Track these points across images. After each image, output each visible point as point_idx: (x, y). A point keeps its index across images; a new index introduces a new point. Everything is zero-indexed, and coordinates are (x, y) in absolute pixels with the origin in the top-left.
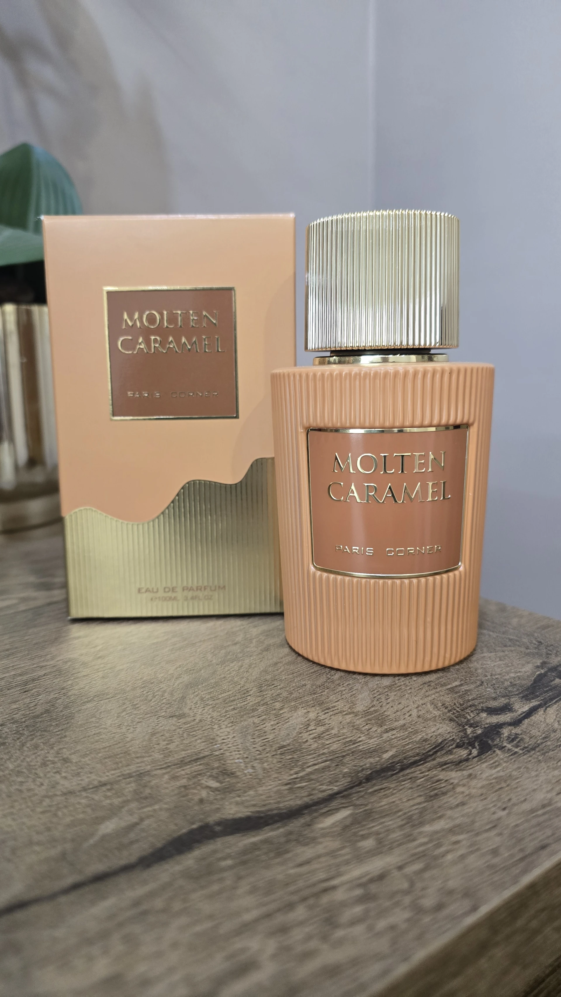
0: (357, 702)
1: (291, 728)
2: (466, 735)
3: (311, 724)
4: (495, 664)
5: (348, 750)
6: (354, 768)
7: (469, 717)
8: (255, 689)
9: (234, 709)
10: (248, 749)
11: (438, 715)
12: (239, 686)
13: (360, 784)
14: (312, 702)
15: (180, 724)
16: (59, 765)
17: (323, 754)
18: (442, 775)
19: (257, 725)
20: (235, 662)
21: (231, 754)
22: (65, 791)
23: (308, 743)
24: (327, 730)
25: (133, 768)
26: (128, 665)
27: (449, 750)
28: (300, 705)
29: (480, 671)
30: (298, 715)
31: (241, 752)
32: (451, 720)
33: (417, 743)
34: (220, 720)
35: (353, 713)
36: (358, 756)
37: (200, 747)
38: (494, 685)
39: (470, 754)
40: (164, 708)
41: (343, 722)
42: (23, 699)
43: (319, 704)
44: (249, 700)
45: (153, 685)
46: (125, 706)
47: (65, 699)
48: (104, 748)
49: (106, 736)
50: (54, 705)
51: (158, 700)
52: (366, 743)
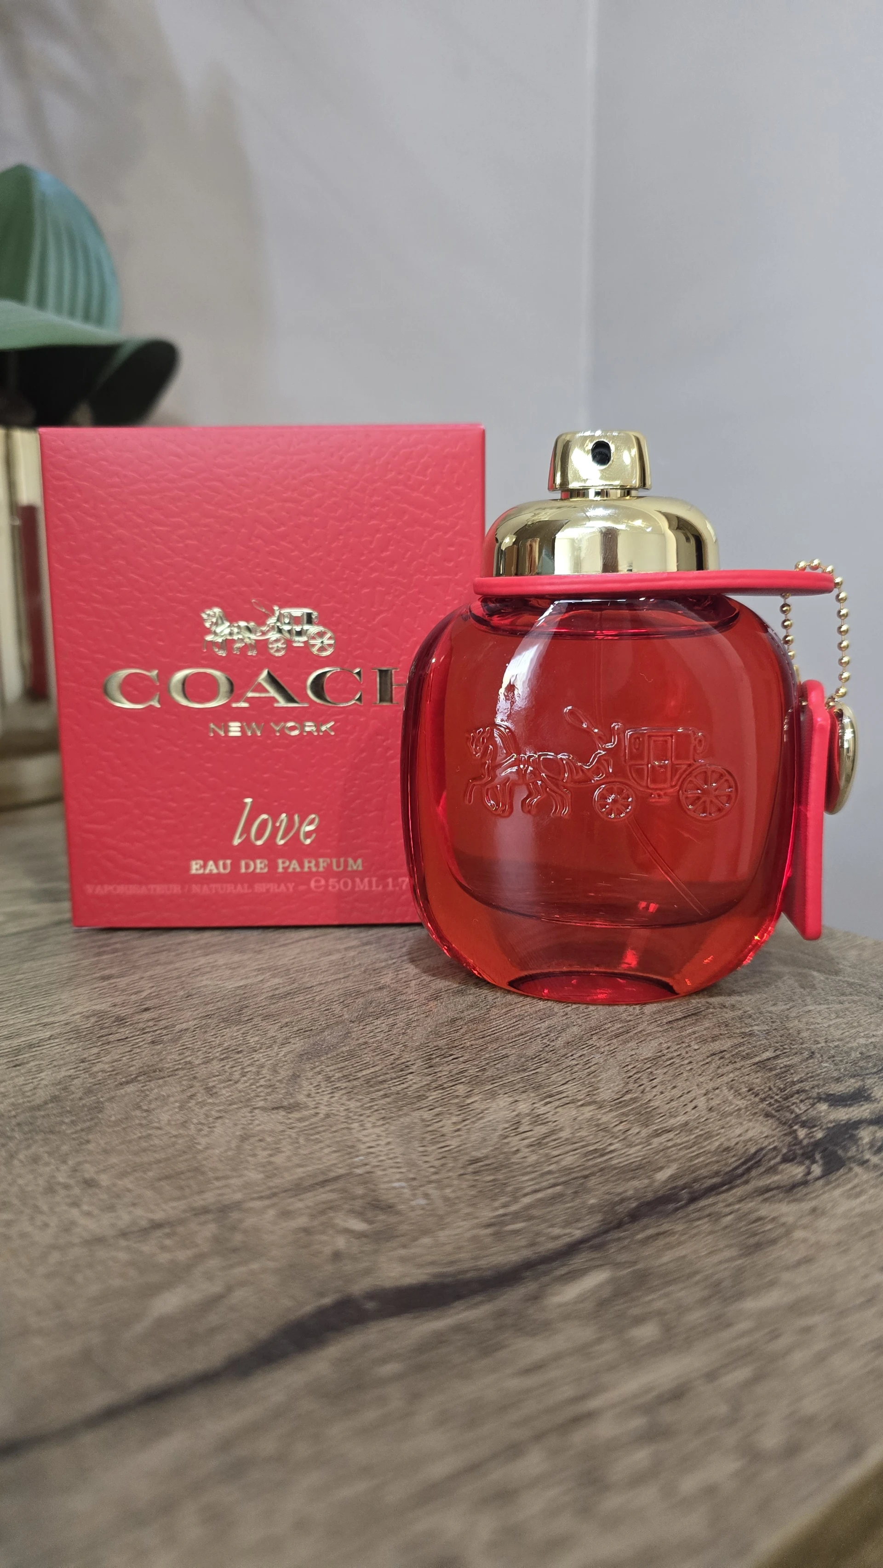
0: (601, 1085)
1: (489, 1129)
2: (797, 1142)
3: (524, 1121)
4: (831, 1023)
5: (593, 1166)
6: (606, 1197)
7: (797, 1110)
8: (419, 1063)
10: (415, 1165)
11: (743, 1106)
12: (392, 1057)
13: (619, 1225)
14: (521, 1085)
15: (290, 1121)
16: (77, 1191)
17: (550, 1172)
18: (765, 1210)
19: (429, 1123)
20: (382, 1018)
21: (385, 1173)
22: (88, 1236)
23: (519, 1155)
24: (553, 1132)
25: (209, 1198)
26: (195, 1022)
27: (771, 1168)
28: (501, 1089)
29: (805, 1034)
30: (498, 1106)
31: (402, 1170)
32: (768, 1115)
33: (715, 1153)
34: (361, 1115)
35: (595, 1102)
36: (612, 1176)
37: (329, 1160)
38: (834, 1057)
39: (809, 1173)
40: (262, 1094)
41: (579, 1118)
42: (12, 1078)
43: (533, 1088)
44: (411, 1080)
45: (240, 1055)
46: (193, 1090)
47: (86, 1078)
48: (158, 1162)
49: (161, 1142)
50: (67, 1089)
51: (251, 1081)
52: (623, 1154)
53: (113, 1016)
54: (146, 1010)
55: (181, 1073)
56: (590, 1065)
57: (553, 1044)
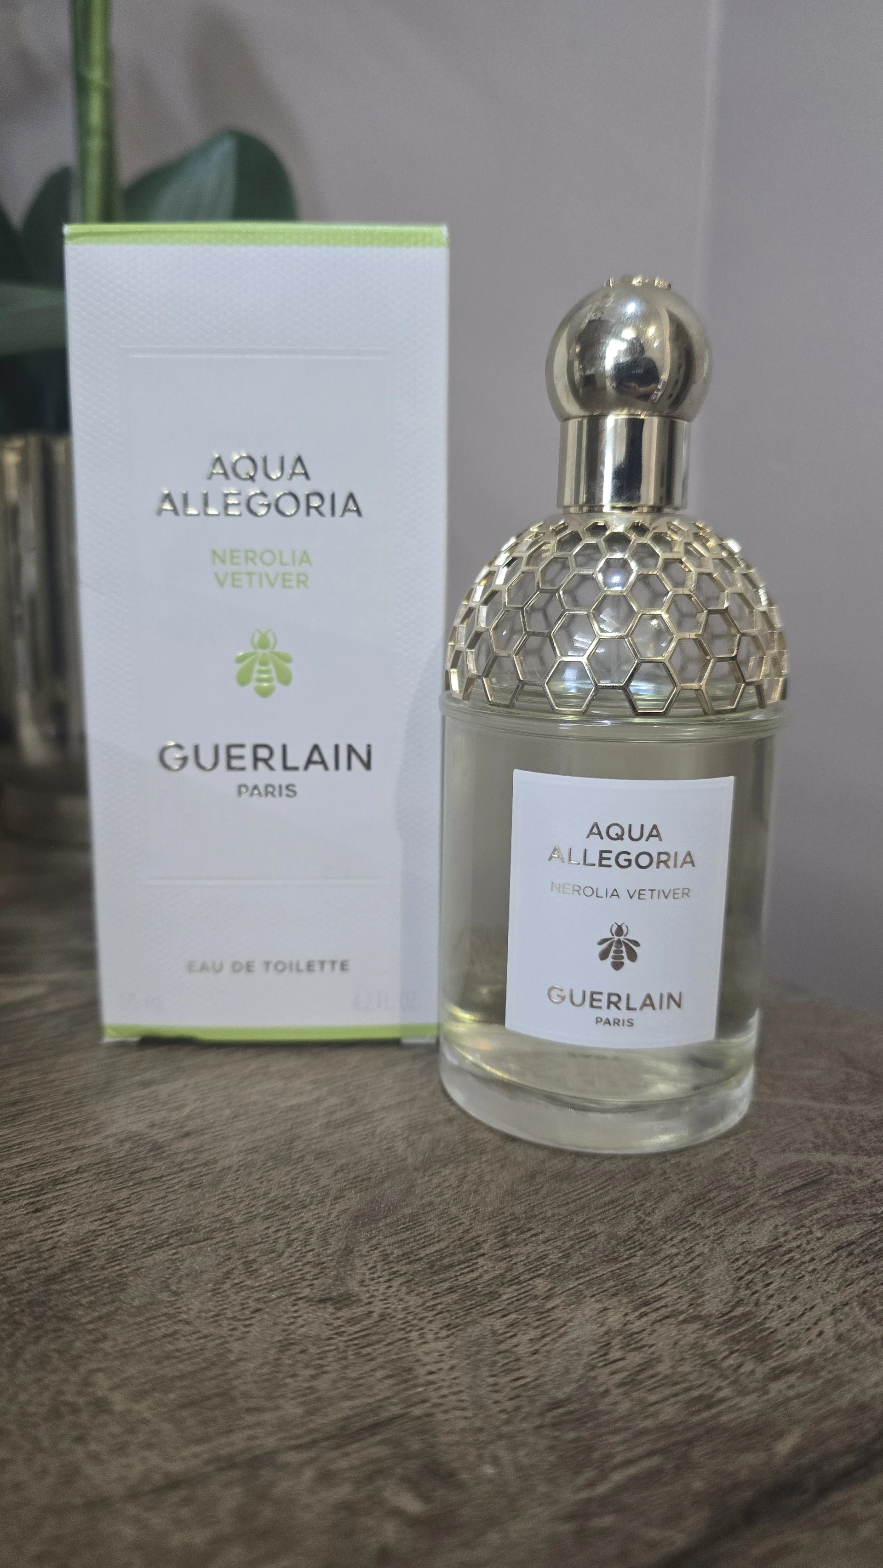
0: (707, 1290)
1: (572, 1352)
3: (614, 1342)
5: (697, 1425)
6: (715, 1478)
8: (492, 1239)
9: (451, 1290)
10: (483, 1406)
12: (461, 1228)
13: (733, 1528)
14: (611, 1283)
15: (339, 1322)
16: (84, 1417)
17: (645, 1432)
19: (501, 1338)
20: (451, 1166)
21: (447, 1416)
22: (92, 1494)
23: (608, 1400)
24: (648, 1364)
25: (238, 1441)
26: (241, 1157)
28: (587, 1288)
30: (584, 1315)
31: (469, 1414)
34: (422, 1319)
35: (698, 1318)
36: (722, 1445)
37: (381, 1390)
40: (308, 1276)
41: (682, 1343)
42: (29, 1231)
43: (626, 1289)
44: (482, 1266)
45: (287, 1213)
46: (230, 1265)
47: (112, 1235)
48: (182, 1377)
49: (188, 1345)
50: (89, 1251)
51: (297, 1254)
52: (734, 1405)
53: (148, 1142)
54: (187, 1135)
55: (219, 1236)
56: (694, 1255)
57: (648, 1219)
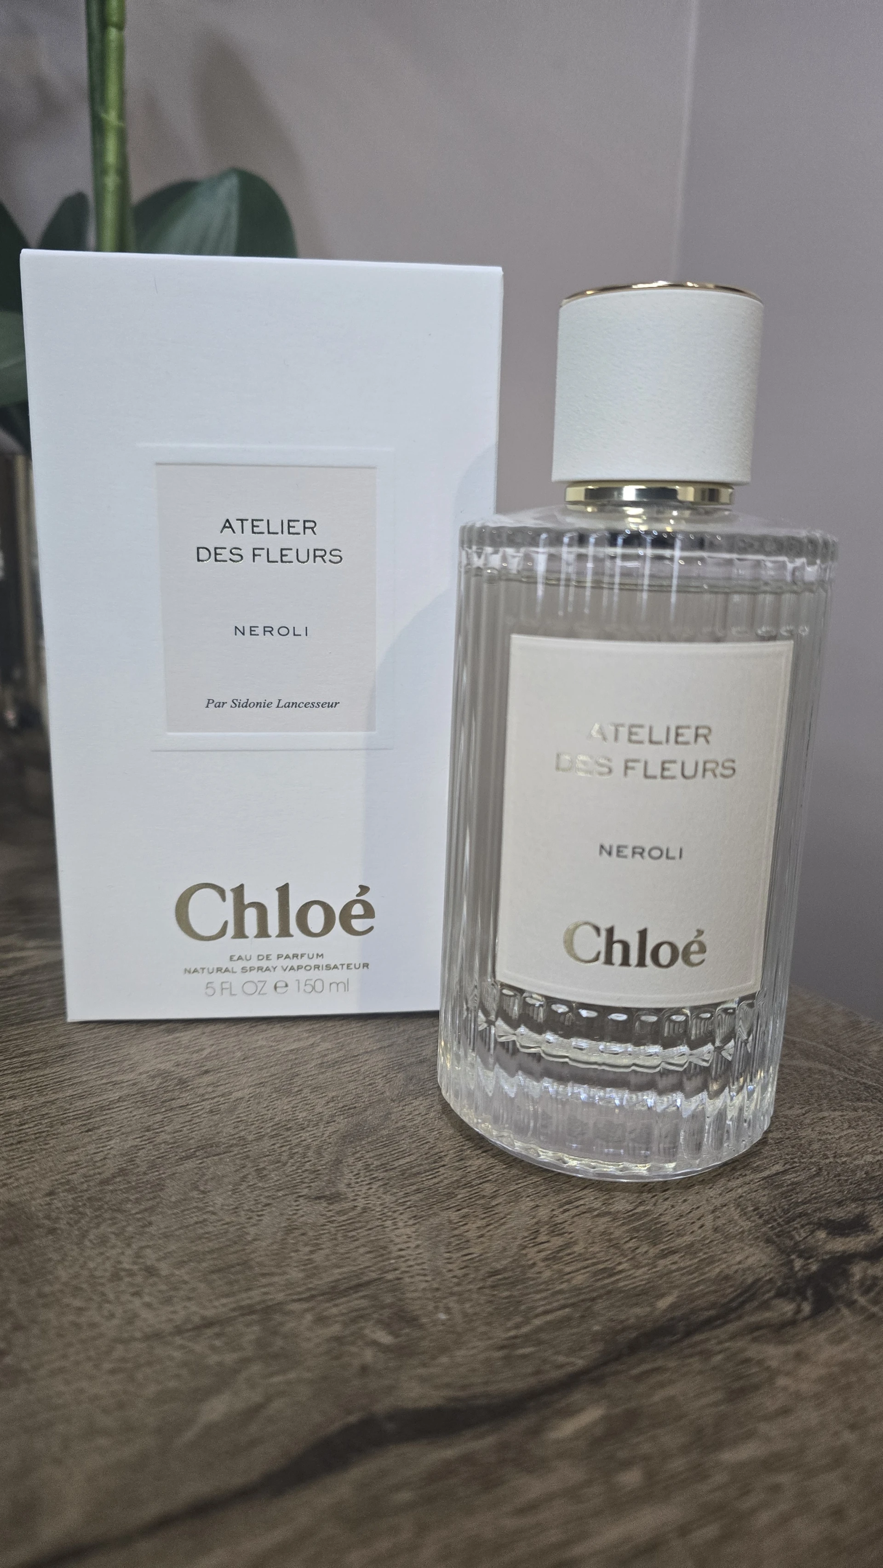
1: (509, 1237)
2: (792, 1274)
3: (542, 1230)
4: (843, 1134)
5: (601, 1287)
6: (610, 1323)
7: (798, 1238)
9: (418, 1191)
10: (440, 1273)
11: (747, 1228)
12: (427, 1146)
13: (619, 1357)
15: (330, 1214)
16: (139, 1279)
17: (561, 1292)
18: (754, 1351)
19: (455, 1226)
20: (421, 1098)
21: (413, 1280)
22: (148, 1330)
23: (536, 1269)
24: (568, 1245)
25: (255, 1296)
26: (251, 1090)
27: (765, 1302)
29: (816, 1146)
30: (520, 1210)
31: (428, 1278)
32: (769, 1241)
33: (713, 1282)
34: (394, 1212)
35: (608, 1213)
36: (617, 1301)
37: (363, 1262)
38: (839, 1175)
39: (798, 1311)
40: (306, 1180)
41: (594, 1231)
42: (84, 1146)
44: (443, 1174)
45: (289, 1133)
46: (245, 1171)
47: (151, 1150)
48: (211, 1252)
49: (215, 1229)
50: (133, 1161)
51: (298, 1164)
52: (630, 1275)
53: (176, 1078)
54: (207, 1072)
55: (236, 1150)
